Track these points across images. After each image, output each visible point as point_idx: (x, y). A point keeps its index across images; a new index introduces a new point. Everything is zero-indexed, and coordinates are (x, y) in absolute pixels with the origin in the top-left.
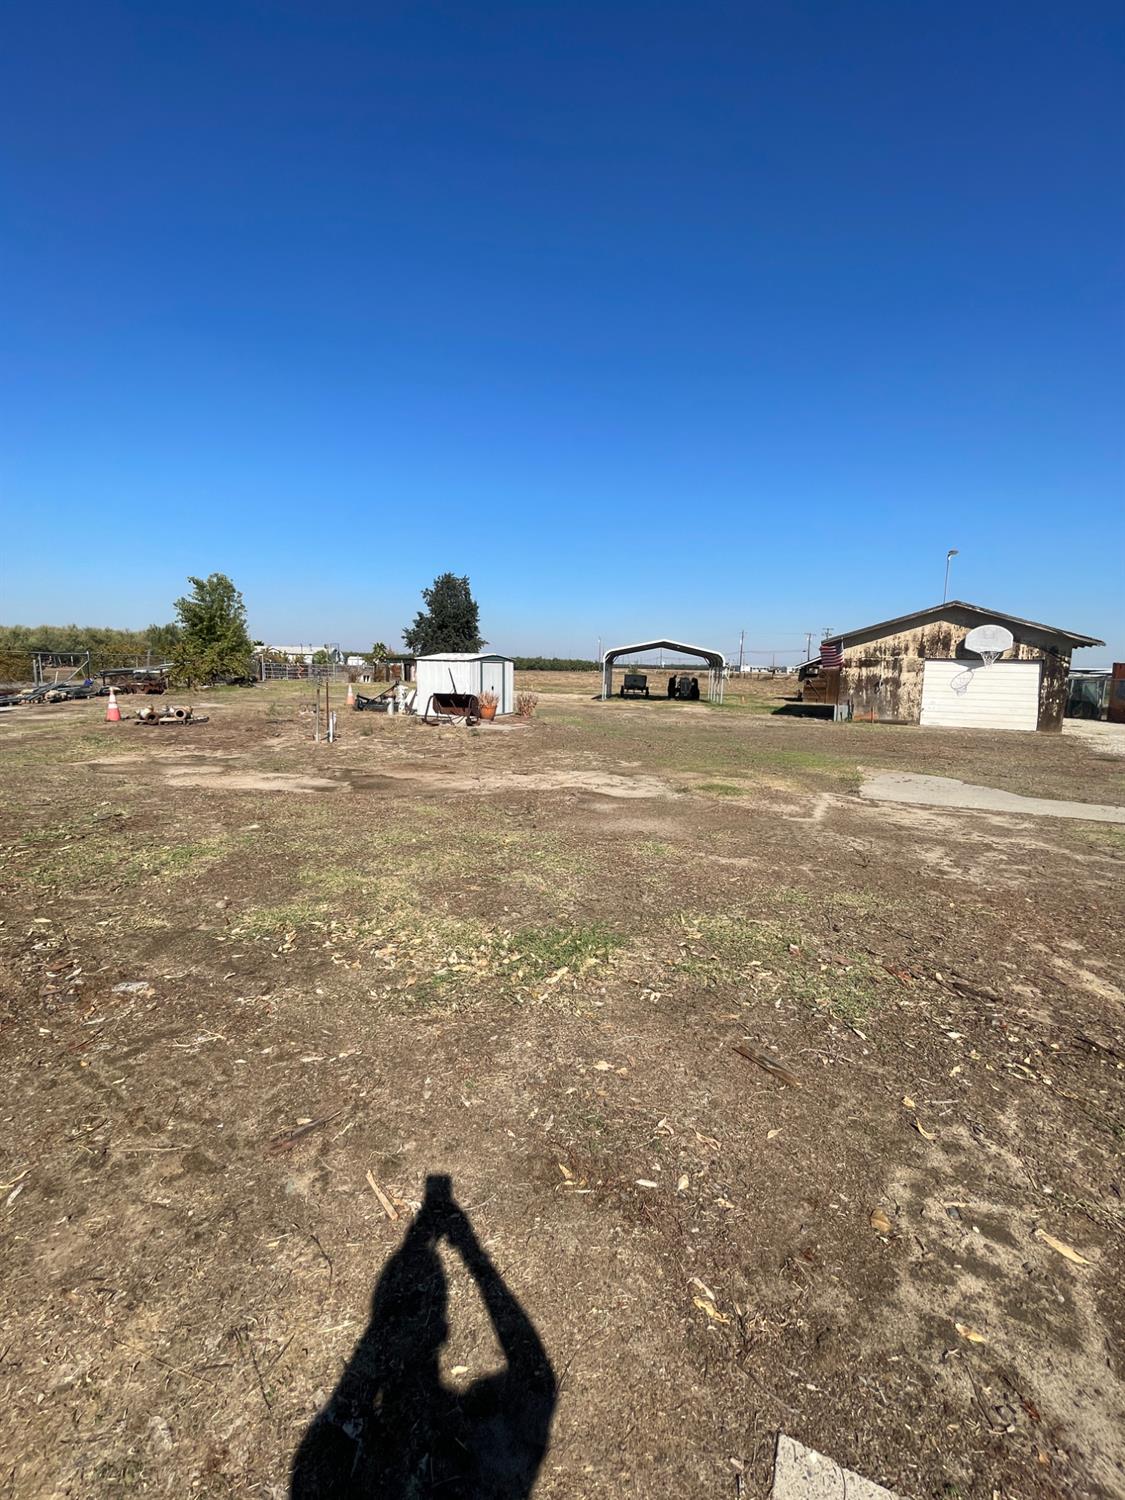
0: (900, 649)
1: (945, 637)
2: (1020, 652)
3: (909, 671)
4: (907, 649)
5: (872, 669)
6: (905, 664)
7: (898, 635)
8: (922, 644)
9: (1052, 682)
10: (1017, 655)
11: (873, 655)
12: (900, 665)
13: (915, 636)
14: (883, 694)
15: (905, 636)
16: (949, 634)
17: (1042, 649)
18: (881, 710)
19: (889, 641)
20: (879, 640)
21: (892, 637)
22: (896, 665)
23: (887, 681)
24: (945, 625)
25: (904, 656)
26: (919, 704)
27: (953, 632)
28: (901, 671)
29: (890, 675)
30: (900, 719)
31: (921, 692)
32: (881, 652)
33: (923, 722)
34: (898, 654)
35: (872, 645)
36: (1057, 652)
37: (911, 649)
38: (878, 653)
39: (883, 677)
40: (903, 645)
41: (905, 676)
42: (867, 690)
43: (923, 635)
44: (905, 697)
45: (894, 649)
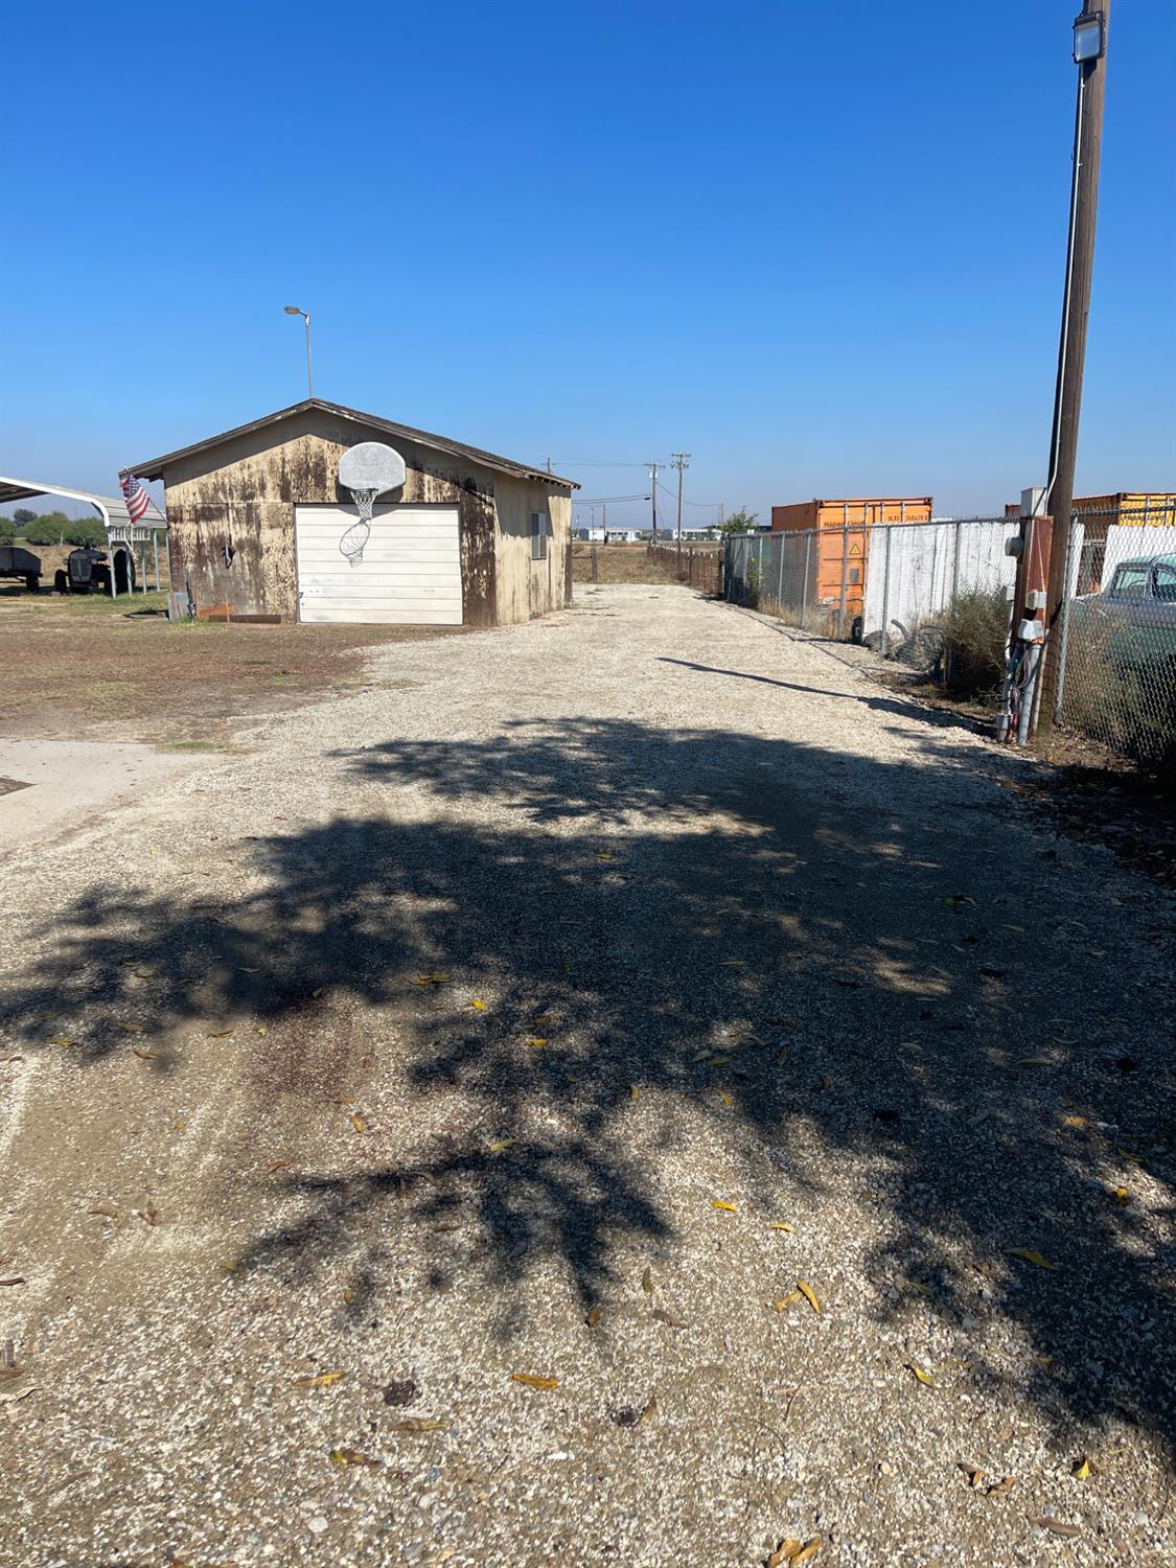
0: (253, 486)
1: (317, 465)
2: (426, 490)
3: (271, 527)
4: (263, 487)
5: (214, 523)
6: (263, 513)
7: (247, 461)
8: (284, 476)
9: (474, 540)
10: (421, 496)
11: (214, 498)
12: (258, 516)
13: (272, 462)
14: (239, 569)
15: (258, 464)
16: (322, 458)
18: (239, 598)
19: (233, 472)
20: (220, 471)
21: (237, 464)
22: (250, 516)
23: (241, 545)
24: (314, 441)
25: (261, 499)
26: (294, 586)
27: (327, 454)
28: (259, 527)
29: (244, 534)
30: (269, 613)
31: (294, 562)
32: (224, 492)
33: (306, 617)
34: (252, 496)
35: (209, 479)
36: (475, 489)
37: (269, 486)
38: (220, 495)
39: (235, 538)
40: (256, 480)
41: (269, 537)
42: (213, 562)
43: (284, 461)
44: (272, 573)
45: (244, 488)
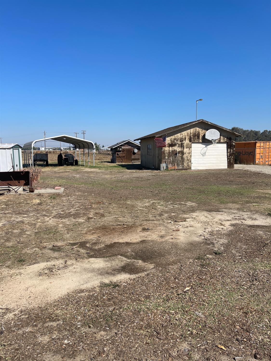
0: (183, 139)
1: (198, 134)
2: (221, 139)
3: (186, 148)
4: (185, 139)
5: (173, 147)
6: (185, 145)
7: (182, 133)
8: (190, 137)
9: (231, 150)
10: (220, 141)
11: (174, 141)
12: (183, 146)
13: (188, 133)
14: (178, 158)
15: (185, 133)
16: (199, 132)
17: (227, 138)
18: (178, 165)
19: (179, 136)
20: (175, 135)
21: (180, 134)
22: (182, 146)
24: (197, 129)
25: (185, 142)
26: (191, 161)
28: (184, 148)
29: (180, 150)
30: (185, 168)
31: (191, 156)
32: (176, 140)
33: (192, 168)
34: (183, 141)
35: (173, 137)
37: (187, 139)
39: (178, 151)
40: (184, 137)
41: (186, 150)
42: (172, 157)
43: (190, 133)
44: (186, 159)
45: (181, 139)
